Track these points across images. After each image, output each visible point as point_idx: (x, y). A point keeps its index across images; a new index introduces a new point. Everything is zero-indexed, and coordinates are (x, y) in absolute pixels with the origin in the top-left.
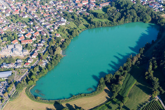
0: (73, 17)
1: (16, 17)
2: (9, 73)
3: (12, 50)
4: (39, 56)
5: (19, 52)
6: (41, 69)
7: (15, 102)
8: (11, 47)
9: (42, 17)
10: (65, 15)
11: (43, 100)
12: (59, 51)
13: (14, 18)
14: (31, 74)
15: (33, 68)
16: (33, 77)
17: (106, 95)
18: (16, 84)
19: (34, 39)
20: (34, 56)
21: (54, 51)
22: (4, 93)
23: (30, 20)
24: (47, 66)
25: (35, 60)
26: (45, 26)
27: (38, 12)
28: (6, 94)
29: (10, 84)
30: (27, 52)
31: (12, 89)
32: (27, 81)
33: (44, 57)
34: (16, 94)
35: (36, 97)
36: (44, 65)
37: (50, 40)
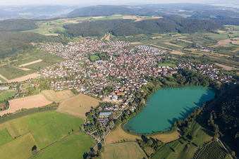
0: (152, 80)
1: (113, 77)
2: (110, 113)
3: (111, 98)
4: (130, 104)
5: (115, 100)
6: (131, 112)
7: (114, 133)
8: (110, 96)
9: (131, 78)
10: (146, 78)
11: (133, 133)
12: (143, 101)
13: (111, 78)
14: (124, 115)
15: (125, 111)
16: (126, 117)
17: (179, 134)
18: (115, 121)
19: (125, 92)
20: (126, 104)
21: (140, 101)
22: (106, 126)
23: (122, 80)
24: (135, 111)
25: (127, 106)
26: (133, 84)
27: (127, 75)
28: (108, 127)
29: (110, 120)
30: (121, 101)
31: (112, 124)
32: (122, 119)
33: (133, 104)
34: (115, 128)
35: (128, 131)
36: (133, 109)
37: (136, 93)
